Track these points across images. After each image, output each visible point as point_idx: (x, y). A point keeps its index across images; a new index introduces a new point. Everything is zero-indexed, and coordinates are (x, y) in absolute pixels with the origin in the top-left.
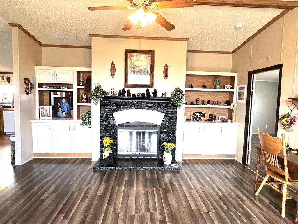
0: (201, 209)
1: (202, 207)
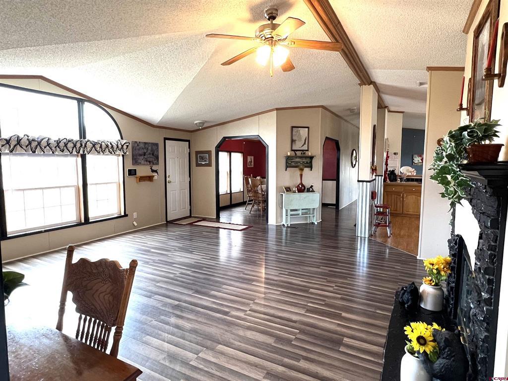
0: (210, 353)
1: (214, 357)
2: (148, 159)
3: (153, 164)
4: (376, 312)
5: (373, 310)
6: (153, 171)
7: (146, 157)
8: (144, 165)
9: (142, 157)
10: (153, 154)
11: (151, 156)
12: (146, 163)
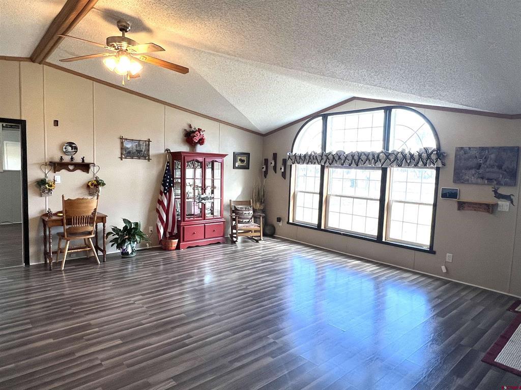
2: (488, 175)
3: (499, 183)
4: (14, 363)
5: (19, 363)
6: (499, 196)
7: (481, 171)
8: (477, 184)
9: (473, 171)
10: (500, 167)
11: (495, 169)
12: (480, 181)
